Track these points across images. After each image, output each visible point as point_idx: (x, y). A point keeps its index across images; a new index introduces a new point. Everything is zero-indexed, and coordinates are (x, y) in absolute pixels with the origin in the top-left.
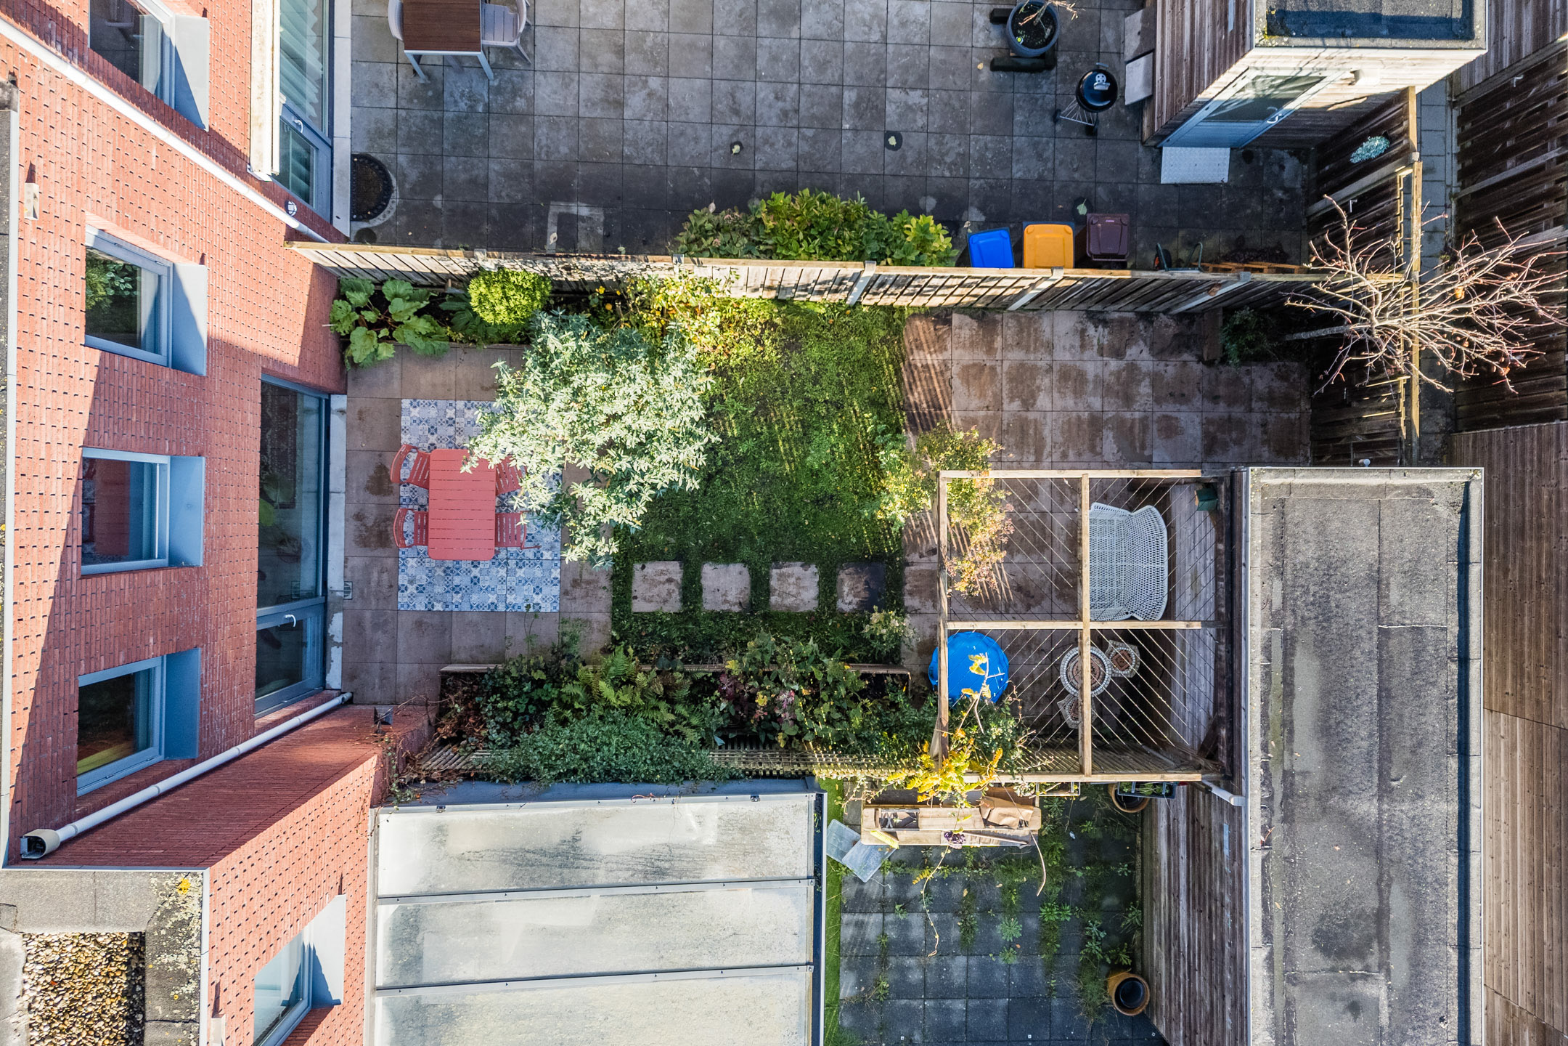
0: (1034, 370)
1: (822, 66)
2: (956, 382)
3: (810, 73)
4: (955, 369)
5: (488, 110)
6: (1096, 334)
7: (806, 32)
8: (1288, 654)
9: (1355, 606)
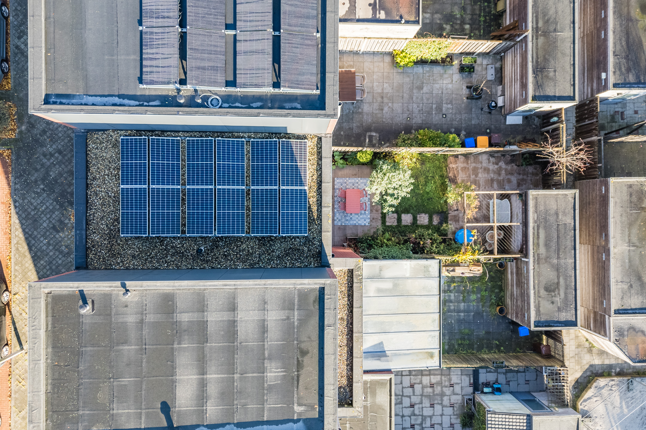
0: (478, 168)
1: (428, 99)
2: (460, 171)
3: (425, 101)
4: (460, 168)
5: (353, 112)
6: (492, 160)
7: (424, 92)
8: (538, 229)
9: (552, 219)
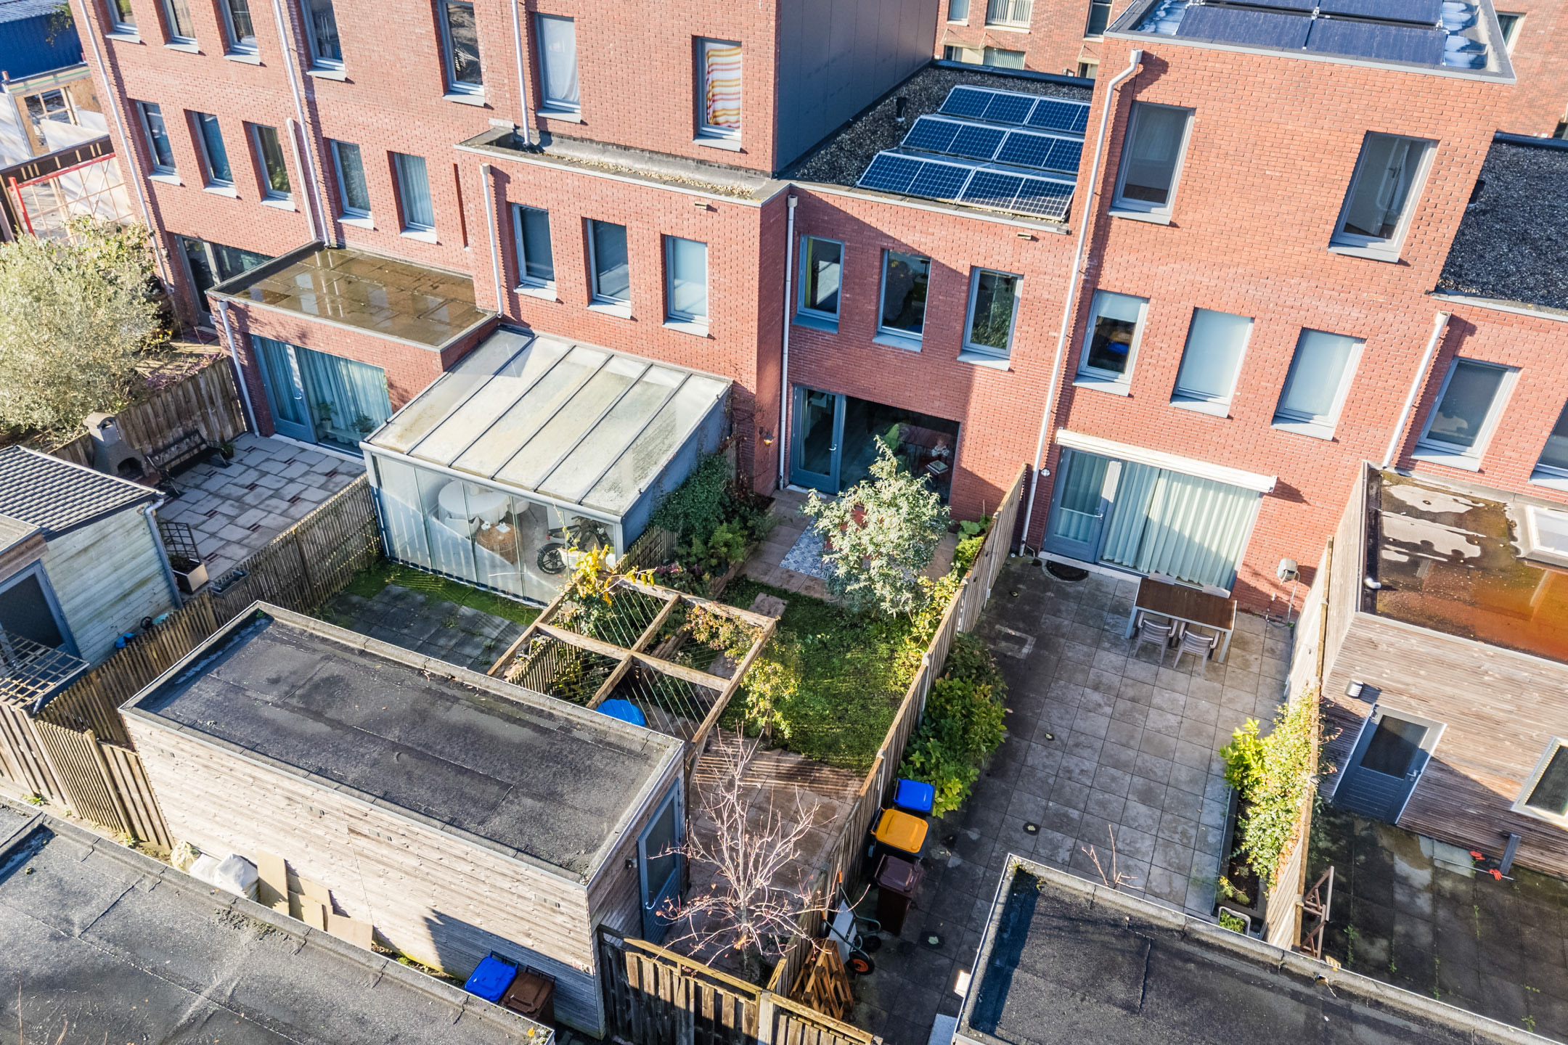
2: (826, 800)
3: (1098, 796)
4: (836, 803)
5: (1105, 630)
7: (1131, 804)
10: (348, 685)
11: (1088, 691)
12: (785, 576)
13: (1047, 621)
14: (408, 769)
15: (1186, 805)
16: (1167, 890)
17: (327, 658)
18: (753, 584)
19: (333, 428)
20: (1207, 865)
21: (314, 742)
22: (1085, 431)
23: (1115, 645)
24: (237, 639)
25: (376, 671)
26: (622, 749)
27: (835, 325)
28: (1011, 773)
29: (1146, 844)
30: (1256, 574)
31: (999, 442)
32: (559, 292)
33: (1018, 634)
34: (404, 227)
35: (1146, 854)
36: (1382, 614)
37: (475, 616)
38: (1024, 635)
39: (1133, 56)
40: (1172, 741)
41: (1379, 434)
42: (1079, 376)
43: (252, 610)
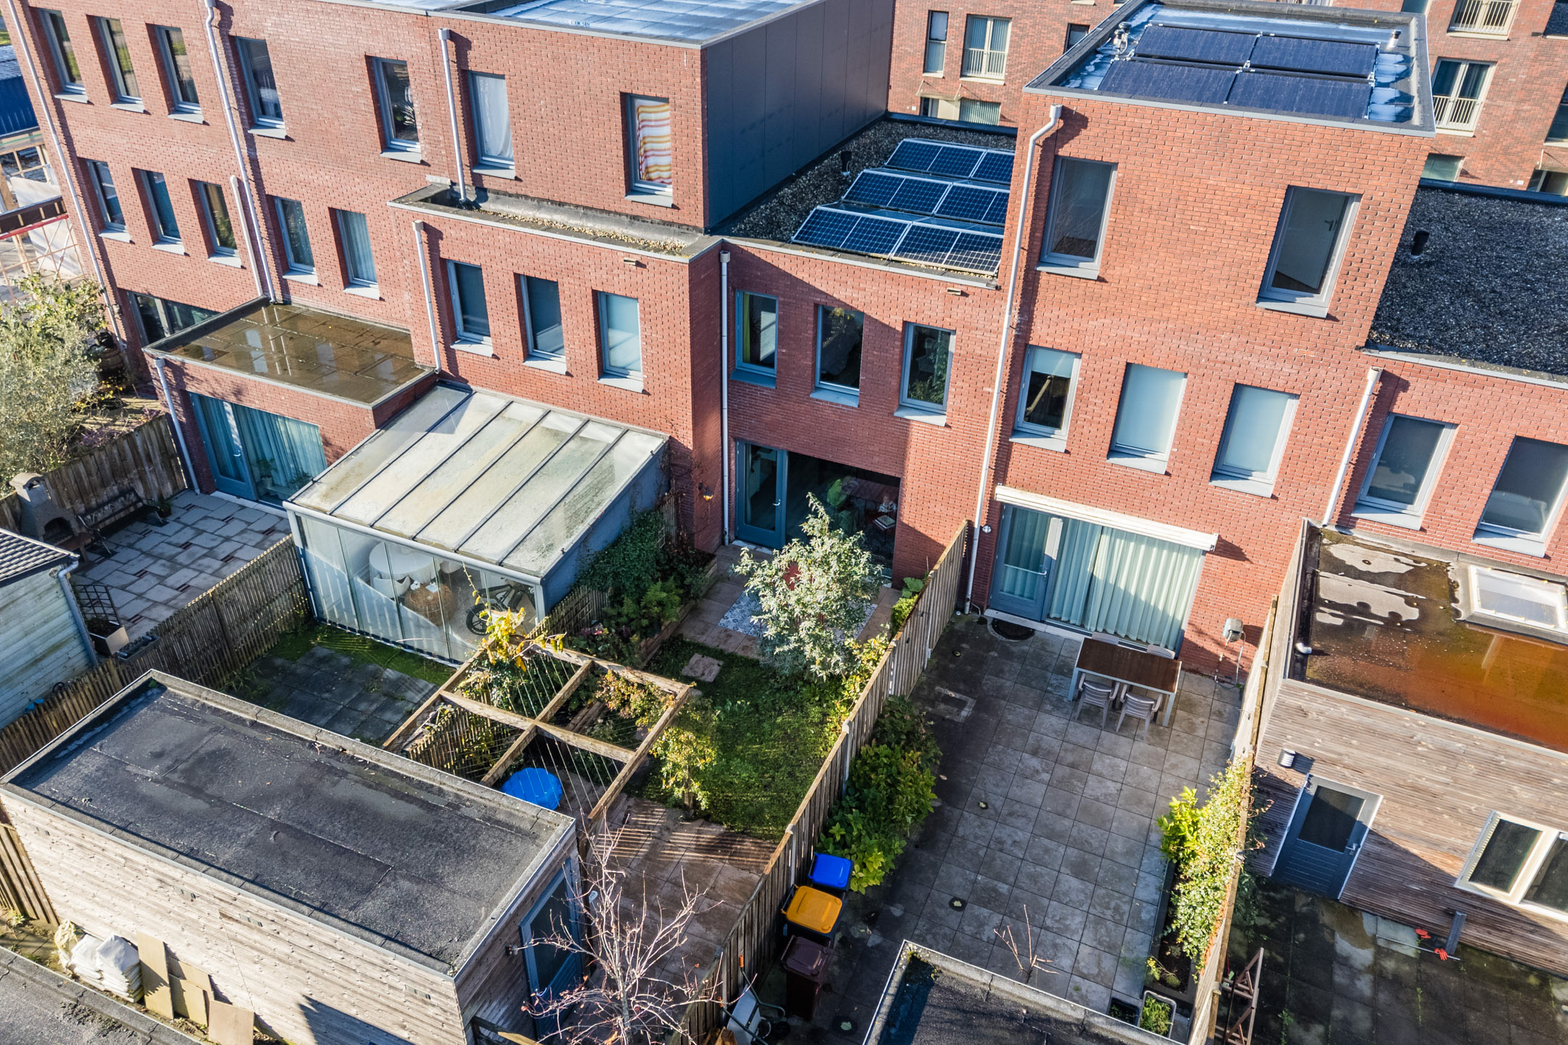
1: (1033, 878)
5: (1047, 692)
7: (1063, 877)
10: (234, 759)
11: (1026, 756)
12: (723, 635)
13: (989, 682)
14: (285, 849)
15: (1121, 879)
16: (1095, 971)
17: (217, 730)
18: (689, 644)
19: (273, 484)
20: (1138, 943)
21: (190, 820)
22: (1023, 486)
23: (1056, 707)
24: (125, 710)
25: (265, 744)
26: (511, 827)
27: (773, 380)
28: (940, 845)
29: (1076, 921)
30: (1200, 633)
31: (939, 498)
32: (495, 348)
33: (958, 696)
34: (348, 283)
35: (1075, 932)
36: (1313, 681)
37: (399, 679)
38: (964, 697)
39: (1052, 111)
40: (1110, 809)
41: (1318, 491)
42: (1016, 432)
43: (145, 679)
